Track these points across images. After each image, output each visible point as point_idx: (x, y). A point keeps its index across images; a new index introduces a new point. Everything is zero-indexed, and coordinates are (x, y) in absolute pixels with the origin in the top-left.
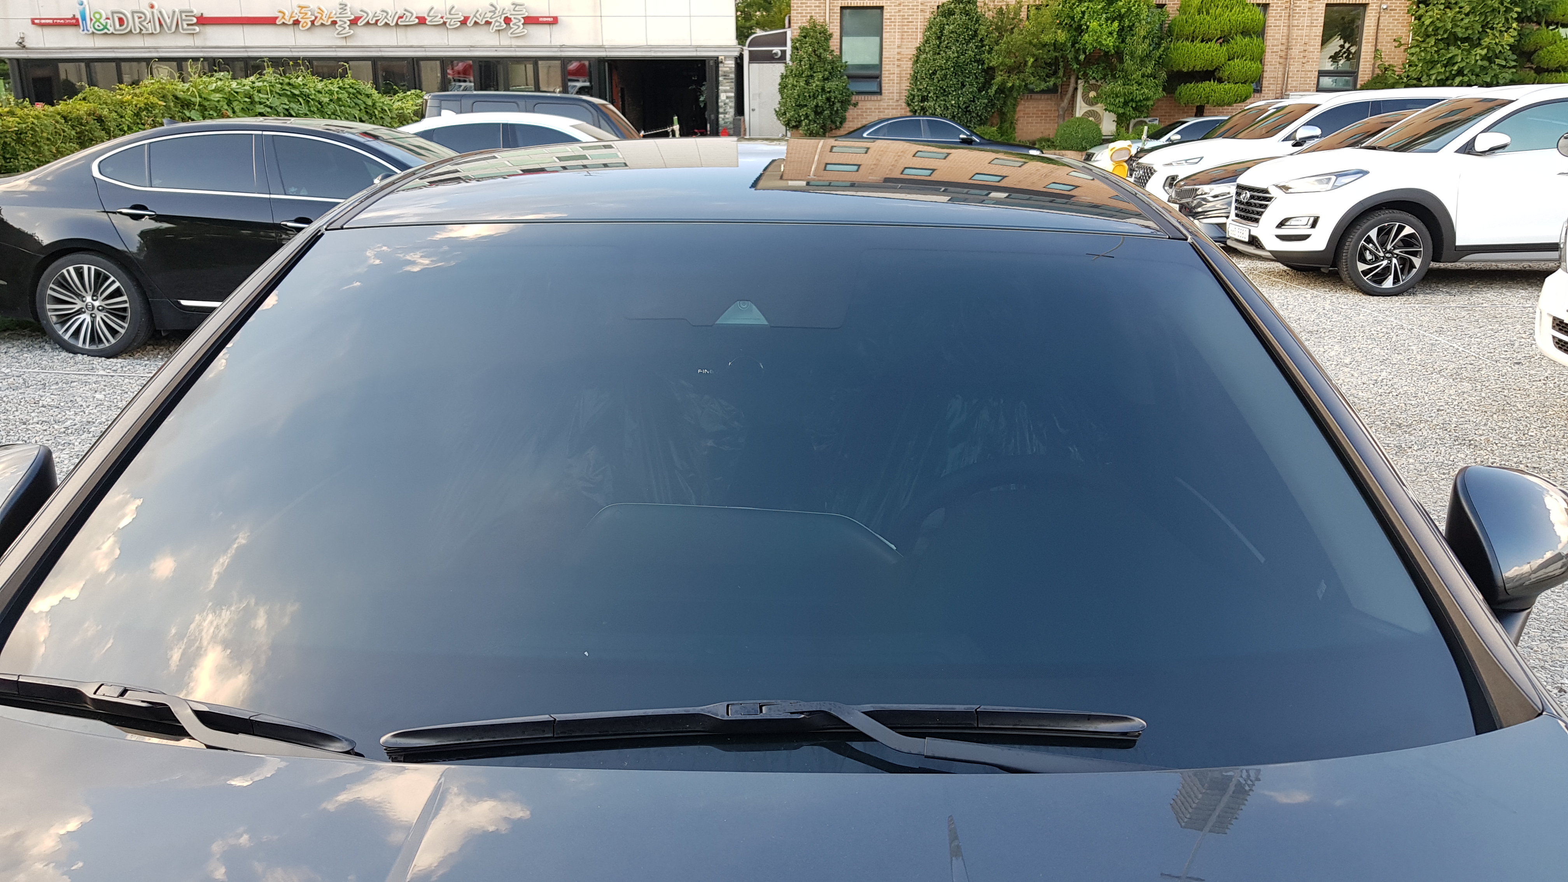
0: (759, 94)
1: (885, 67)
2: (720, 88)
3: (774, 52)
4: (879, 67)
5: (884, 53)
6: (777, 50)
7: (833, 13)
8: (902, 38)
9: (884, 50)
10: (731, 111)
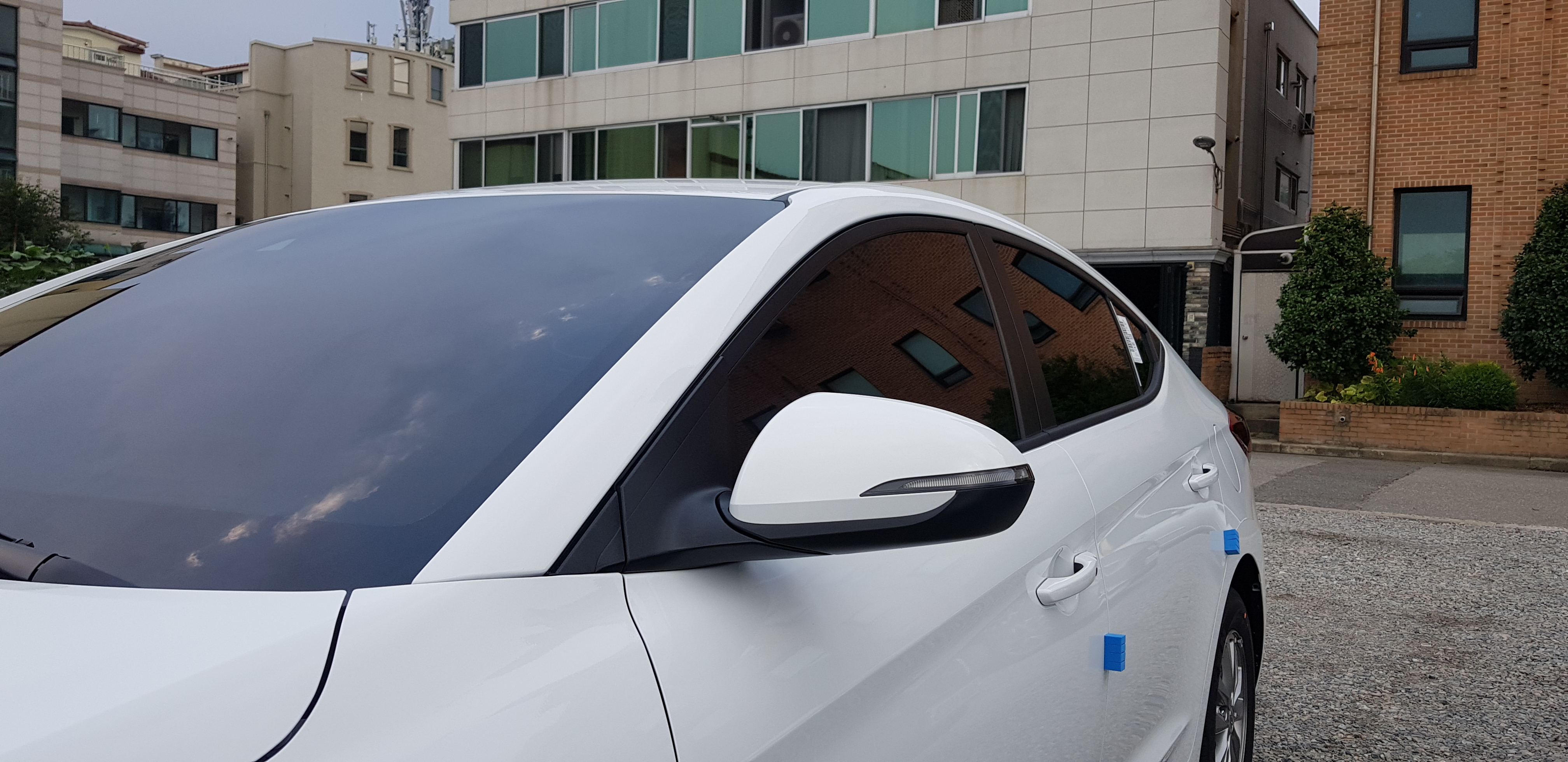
0: (1256, 317)
1: (1473, 277)
2: (1187, 305)
3: (1282, 255)
4: (1465, 277)
5: (1470, 257)
6: (1286, 253)
7: (1381, 198)
8: (1505, 234)
9: (1470, 251)
10: (1201, 341)
